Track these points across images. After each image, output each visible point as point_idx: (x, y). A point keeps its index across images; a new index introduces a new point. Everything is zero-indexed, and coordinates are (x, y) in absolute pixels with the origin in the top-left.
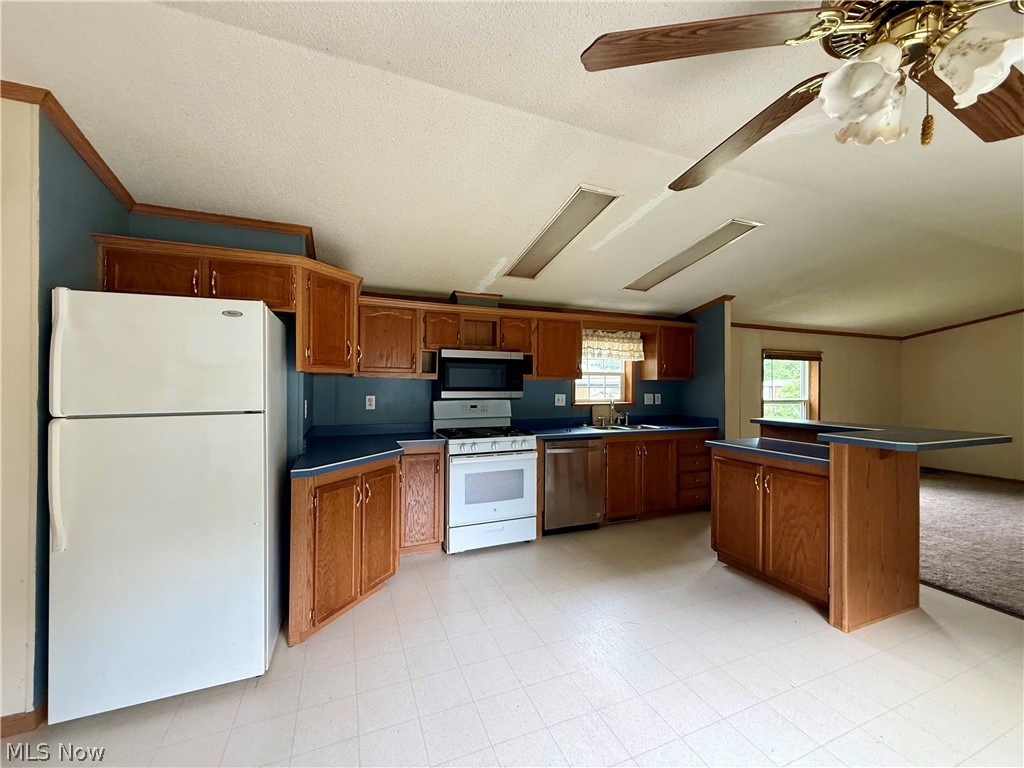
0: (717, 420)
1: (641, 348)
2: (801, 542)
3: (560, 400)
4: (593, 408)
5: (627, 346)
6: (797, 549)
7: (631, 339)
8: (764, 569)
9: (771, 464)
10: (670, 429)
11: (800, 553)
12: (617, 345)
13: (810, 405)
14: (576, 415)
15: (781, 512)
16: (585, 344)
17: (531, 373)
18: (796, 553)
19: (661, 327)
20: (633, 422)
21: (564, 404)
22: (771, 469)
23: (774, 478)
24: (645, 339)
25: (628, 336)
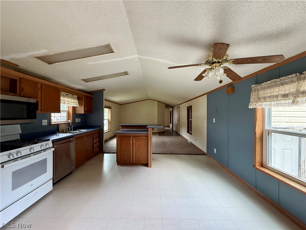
0: (101, 126)
1: (77, 102)
2: (141, 152)
3: (45, 122)
4: (59, 125)
5: (73, 100)
6: (141, 154)
7: (74, 98)
8: (132, 162)
9: (134, 135)
10: (91, 130)
11: (141, 155)
12: (70, 100)
13: (109, 120)
14: (52, 129)
15: (137, 147)
16: (62, 98)
17: (38, 110)
18: (140, 155)
19: (85, 95)
20: (75, 129)
21: (47, 125)
22: (134, 136)
23: (135, 138)
24: (79, 99)
25: (73, 97)
